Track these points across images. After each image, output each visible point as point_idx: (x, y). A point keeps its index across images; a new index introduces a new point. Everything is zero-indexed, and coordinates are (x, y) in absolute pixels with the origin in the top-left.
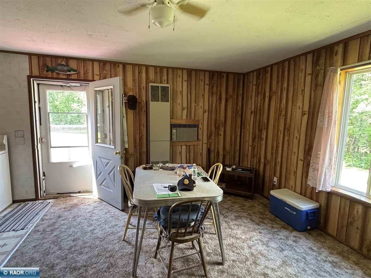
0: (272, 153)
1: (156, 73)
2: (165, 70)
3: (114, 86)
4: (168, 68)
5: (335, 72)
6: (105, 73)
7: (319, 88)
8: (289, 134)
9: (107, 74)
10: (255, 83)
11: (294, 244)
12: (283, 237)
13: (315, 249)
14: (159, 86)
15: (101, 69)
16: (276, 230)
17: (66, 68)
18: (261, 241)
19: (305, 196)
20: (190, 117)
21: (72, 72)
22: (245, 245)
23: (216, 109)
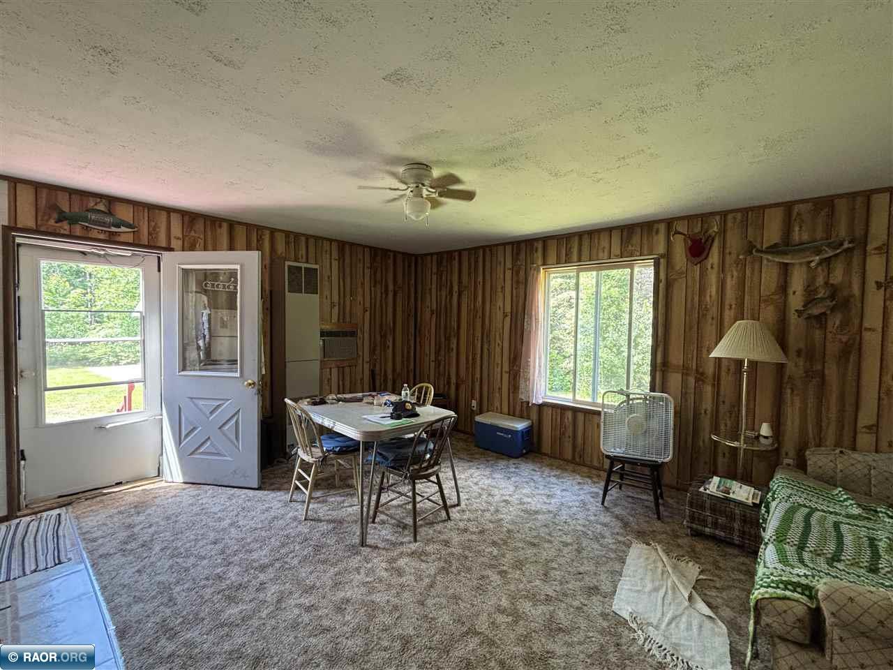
0: (467, 368)
1: (287, 243)
2: (303, 239)
3: (242, 266)
4: (308, 237)
5: (539, 271)
6: (193, 236)
7: (522, 287)
8: (489, 341)
9: (199, 237)
10: (435, 270)
11: (517, 470)
12: (502, 467)
13: (537, 469)
14: (301, 268)
15: (185, 226)
16: (493, 462)
17: (108, 219)
18: (484, 475)
19: (514, 416)
20: (343, 320)
21: (123, 229)
22: (469, 483)
23: (381, 306)
